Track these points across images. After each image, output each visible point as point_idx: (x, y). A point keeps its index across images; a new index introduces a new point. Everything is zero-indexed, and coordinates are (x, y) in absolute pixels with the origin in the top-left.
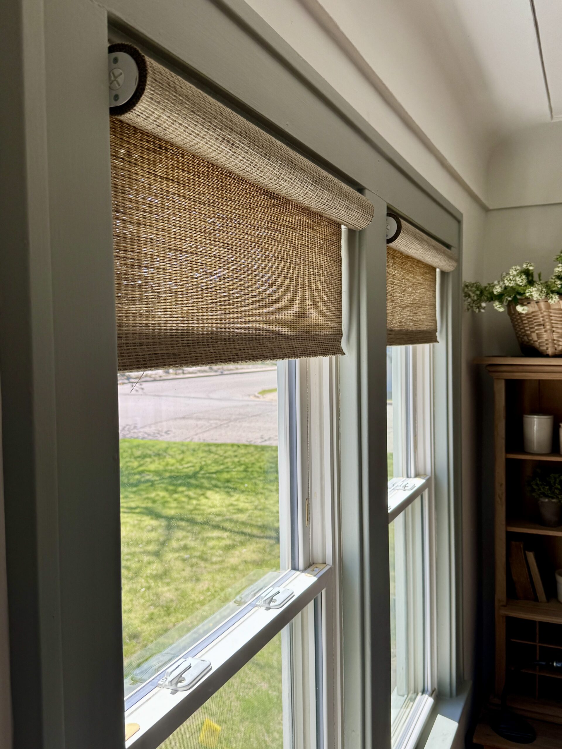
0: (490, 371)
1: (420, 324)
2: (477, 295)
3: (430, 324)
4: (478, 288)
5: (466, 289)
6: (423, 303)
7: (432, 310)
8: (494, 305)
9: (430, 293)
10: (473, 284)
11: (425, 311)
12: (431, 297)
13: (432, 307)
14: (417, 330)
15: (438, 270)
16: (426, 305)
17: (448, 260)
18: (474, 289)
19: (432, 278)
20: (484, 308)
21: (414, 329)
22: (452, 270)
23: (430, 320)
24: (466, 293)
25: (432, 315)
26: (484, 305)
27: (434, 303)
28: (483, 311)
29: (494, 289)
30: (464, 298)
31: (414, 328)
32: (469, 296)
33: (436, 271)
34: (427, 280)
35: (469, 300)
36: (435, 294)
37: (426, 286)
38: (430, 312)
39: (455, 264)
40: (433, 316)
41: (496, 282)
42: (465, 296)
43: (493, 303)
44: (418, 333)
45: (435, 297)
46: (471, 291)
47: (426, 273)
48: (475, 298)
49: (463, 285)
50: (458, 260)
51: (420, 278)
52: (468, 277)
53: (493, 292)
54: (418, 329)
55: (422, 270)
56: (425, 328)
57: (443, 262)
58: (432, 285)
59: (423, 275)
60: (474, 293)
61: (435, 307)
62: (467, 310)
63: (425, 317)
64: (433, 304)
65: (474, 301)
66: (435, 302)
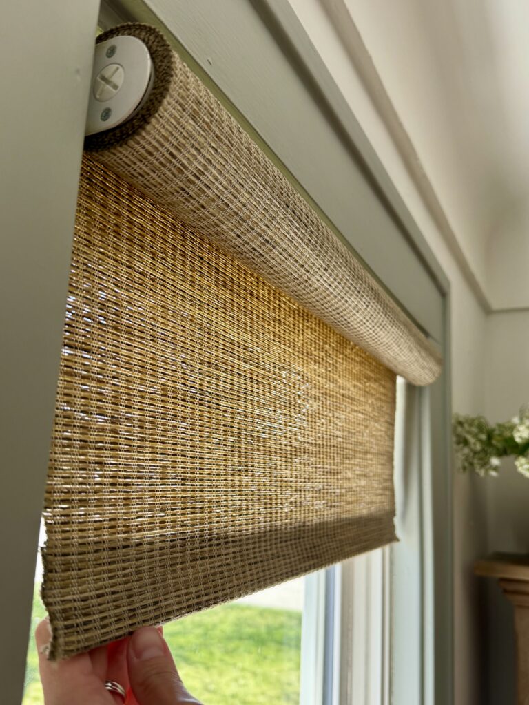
0: (505, 591)
1: (349, 503)
2: (481, 441)
3: (378, 499)
4: (481, 428)
5: (459, 429)
6: (360, 448)
7: (383, 465)
8: (517, 463)
9: (378, 427)
10: (473, 420)
11: (365, 467)
12: (380, 436)
13: (383, 460)
14: (340, 520)
15: (400, 381)
16: (366, 453)
17: (419, 352)
18: (474, 430)
19: (385, 395)
20: (496, 469)
21: (328, 519)
22: (430, 381)
23: (377, 489)
24: (458, 436)
25: (384, 477)
26: (495, 461)
27: (390, 450)
28: (493, 473)
29: (515, 431)
30: (455, 446)
31: (329, 515)
32: (466, 442)
33: (394, 382)
34: (372, 395)
35: (466, 450)
36: (393, 430)
37: (369, 409)
38: (379, 469)
39: (436, 369)
40: (386, 480)
41: (516, 420)
42: (458, 443)
43: (516, 459)
44: (341, 527)
45: (392, 438)
46: (469, 432)
47: (368, 378)
48: (478, 447)
49: (453, 421)
50: (443, 361)
51: (349, 385)
52: (461, 406)
53: (512, 439)
54: (343, 516)
55: (356, 369)
56: (365, 512)
57: (406, 351)
58: (384, 409)
59: (359, 380)
60: (475, 436)
61: (391, 459)
62: (461, 470)
63: (363, 482)
64: (388, 452)
65: (475, 453)
66: (393, 447)
